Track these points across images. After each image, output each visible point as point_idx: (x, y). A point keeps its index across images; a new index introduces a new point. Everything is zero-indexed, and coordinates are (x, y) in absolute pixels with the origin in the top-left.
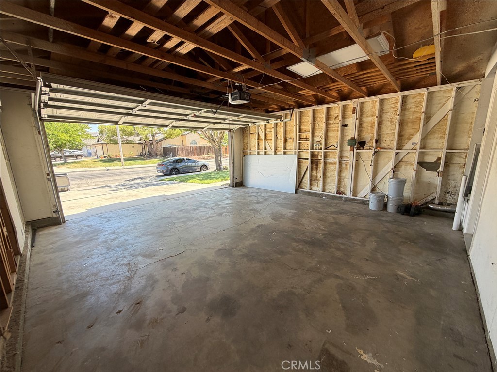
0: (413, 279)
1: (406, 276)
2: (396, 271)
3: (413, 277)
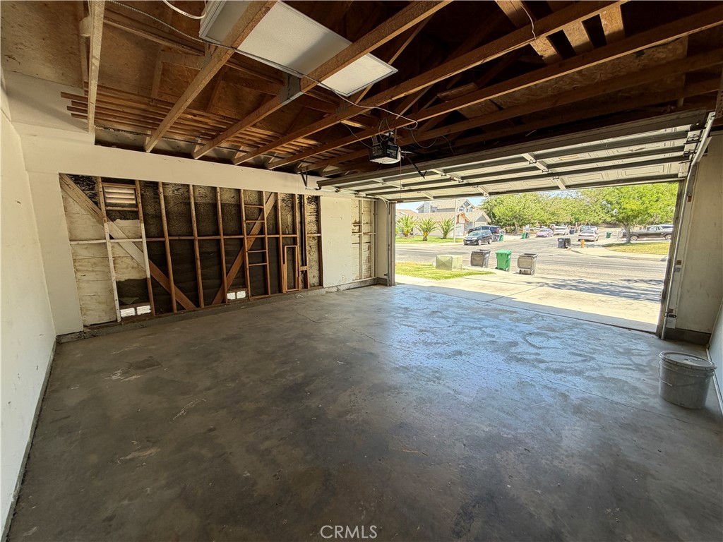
0: (128, 458)
1: (141, 454)
2: (159, 450)
3: (130, 460)
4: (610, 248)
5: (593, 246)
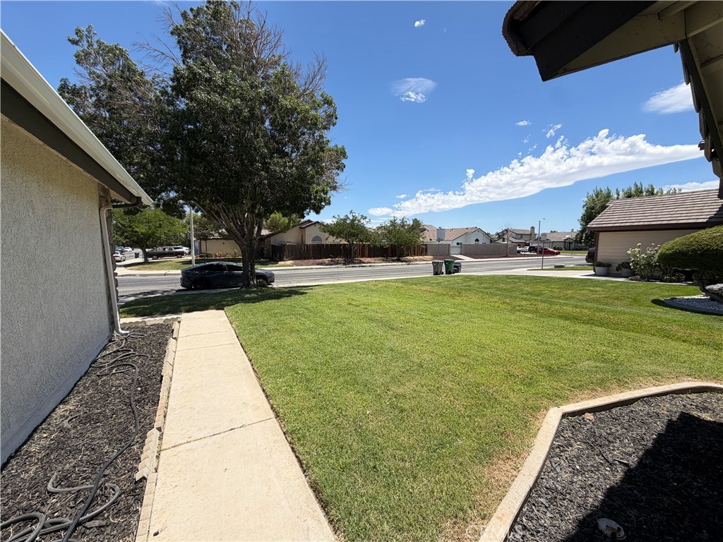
4: (129, 268)
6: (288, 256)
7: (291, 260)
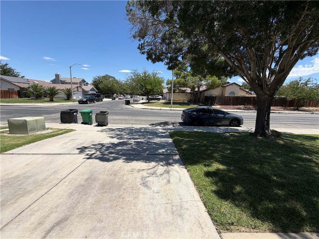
4: (144, 105)
5: (138, 103)
6: (218, 103)
7: (219, 105)
